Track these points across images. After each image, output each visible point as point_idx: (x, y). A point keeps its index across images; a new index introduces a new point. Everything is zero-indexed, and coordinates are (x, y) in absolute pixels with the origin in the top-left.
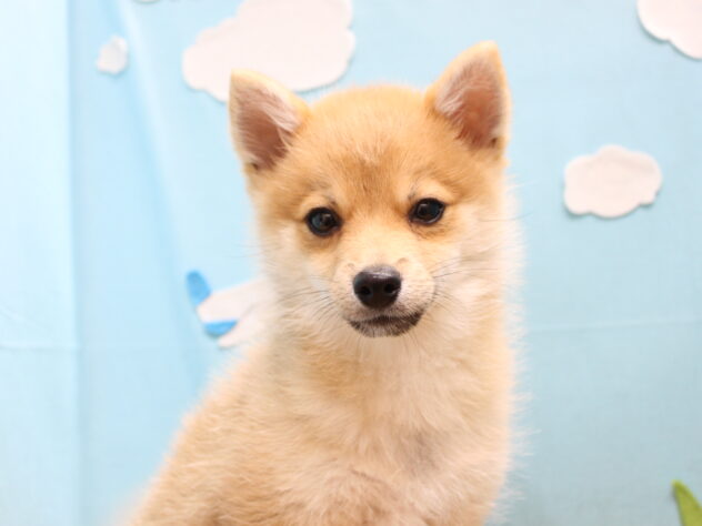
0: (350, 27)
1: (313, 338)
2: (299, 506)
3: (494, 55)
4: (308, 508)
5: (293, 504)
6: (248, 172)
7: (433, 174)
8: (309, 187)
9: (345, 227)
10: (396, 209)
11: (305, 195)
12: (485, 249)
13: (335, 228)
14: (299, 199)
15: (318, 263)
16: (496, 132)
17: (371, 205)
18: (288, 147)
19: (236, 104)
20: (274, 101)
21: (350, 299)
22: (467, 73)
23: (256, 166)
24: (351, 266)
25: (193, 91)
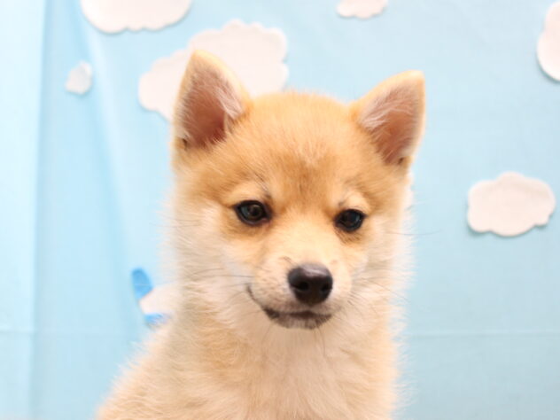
0: (285, 61)
1: (214, 314)
3: (420, 85)
6: (178, 146)
7: (358, 184)
8: (244, 175)
9: (276, 220)
10: (327, 212)
11: (237, 183)
12: (387, 258)
13: (264, 219)
14: (231, 184)
15: (241, 249)
16: (405, 152)
17: (304, 203)
18: (227, 133)
19: (190, 82)
20: (226, 87)
21: (281, 292)
22: (392, 96)
23: (186, 143)
24: (287, 259)
25: (144, 110)
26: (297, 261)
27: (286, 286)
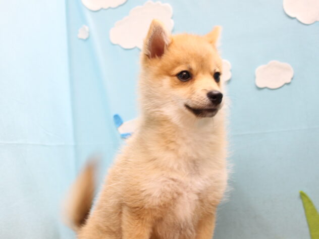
2: (150, 195)
4: (153, 196)
5: (147, 195)
8: (178, 63)
9: (195, 78)
11: (176, 66)
13: (189, 78)
14: (174, 67)
23: (148, 56)
24: (205, 90)
25: (114, 45)
26: (209, 90)
27: (207, 99)
